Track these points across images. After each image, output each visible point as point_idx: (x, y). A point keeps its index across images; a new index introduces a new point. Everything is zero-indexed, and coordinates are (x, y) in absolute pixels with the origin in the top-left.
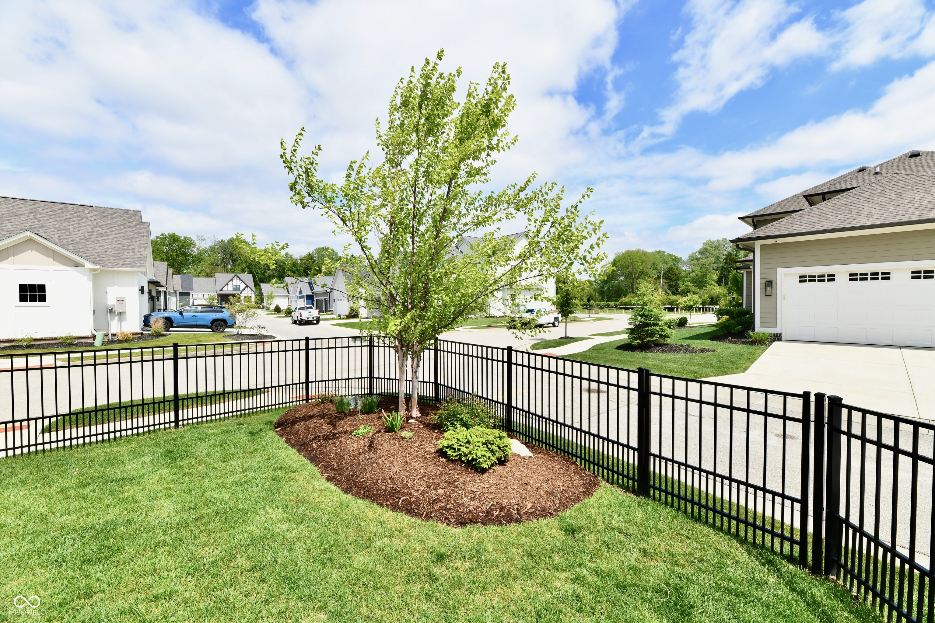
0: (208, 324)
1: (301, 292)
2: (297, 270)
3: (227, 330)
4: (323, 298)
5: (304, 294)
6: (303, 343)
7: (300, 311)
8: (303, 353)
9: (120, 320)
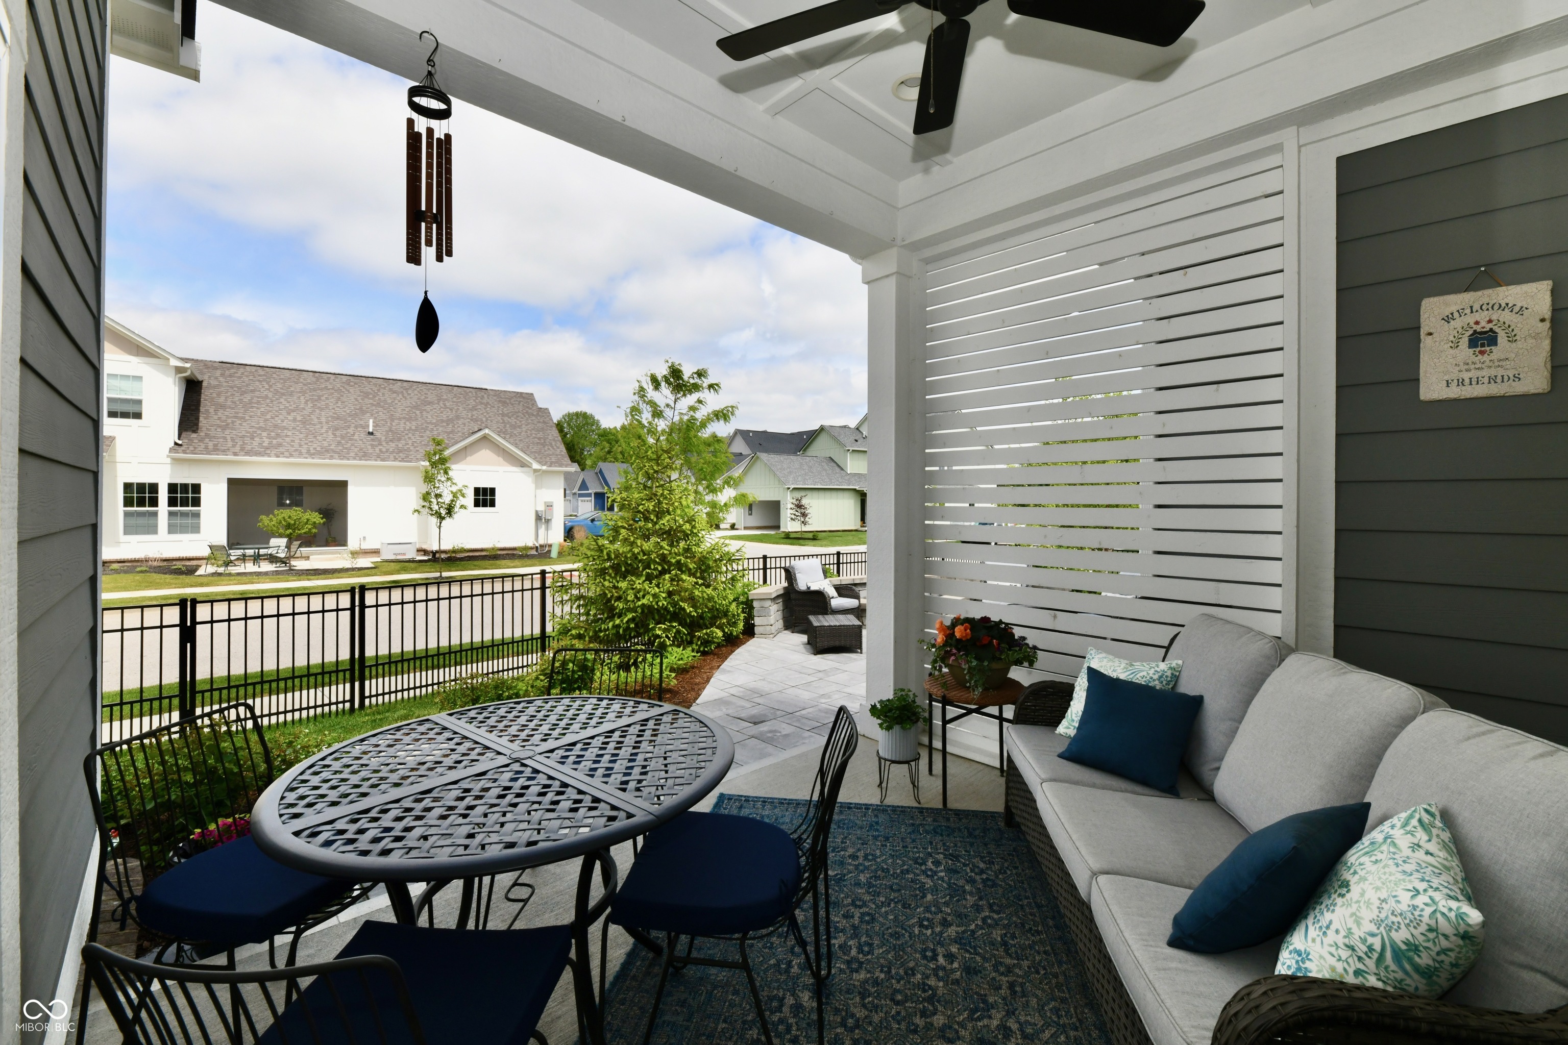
1: (584, 487)
5: (591, 490)
9: (547, 529)
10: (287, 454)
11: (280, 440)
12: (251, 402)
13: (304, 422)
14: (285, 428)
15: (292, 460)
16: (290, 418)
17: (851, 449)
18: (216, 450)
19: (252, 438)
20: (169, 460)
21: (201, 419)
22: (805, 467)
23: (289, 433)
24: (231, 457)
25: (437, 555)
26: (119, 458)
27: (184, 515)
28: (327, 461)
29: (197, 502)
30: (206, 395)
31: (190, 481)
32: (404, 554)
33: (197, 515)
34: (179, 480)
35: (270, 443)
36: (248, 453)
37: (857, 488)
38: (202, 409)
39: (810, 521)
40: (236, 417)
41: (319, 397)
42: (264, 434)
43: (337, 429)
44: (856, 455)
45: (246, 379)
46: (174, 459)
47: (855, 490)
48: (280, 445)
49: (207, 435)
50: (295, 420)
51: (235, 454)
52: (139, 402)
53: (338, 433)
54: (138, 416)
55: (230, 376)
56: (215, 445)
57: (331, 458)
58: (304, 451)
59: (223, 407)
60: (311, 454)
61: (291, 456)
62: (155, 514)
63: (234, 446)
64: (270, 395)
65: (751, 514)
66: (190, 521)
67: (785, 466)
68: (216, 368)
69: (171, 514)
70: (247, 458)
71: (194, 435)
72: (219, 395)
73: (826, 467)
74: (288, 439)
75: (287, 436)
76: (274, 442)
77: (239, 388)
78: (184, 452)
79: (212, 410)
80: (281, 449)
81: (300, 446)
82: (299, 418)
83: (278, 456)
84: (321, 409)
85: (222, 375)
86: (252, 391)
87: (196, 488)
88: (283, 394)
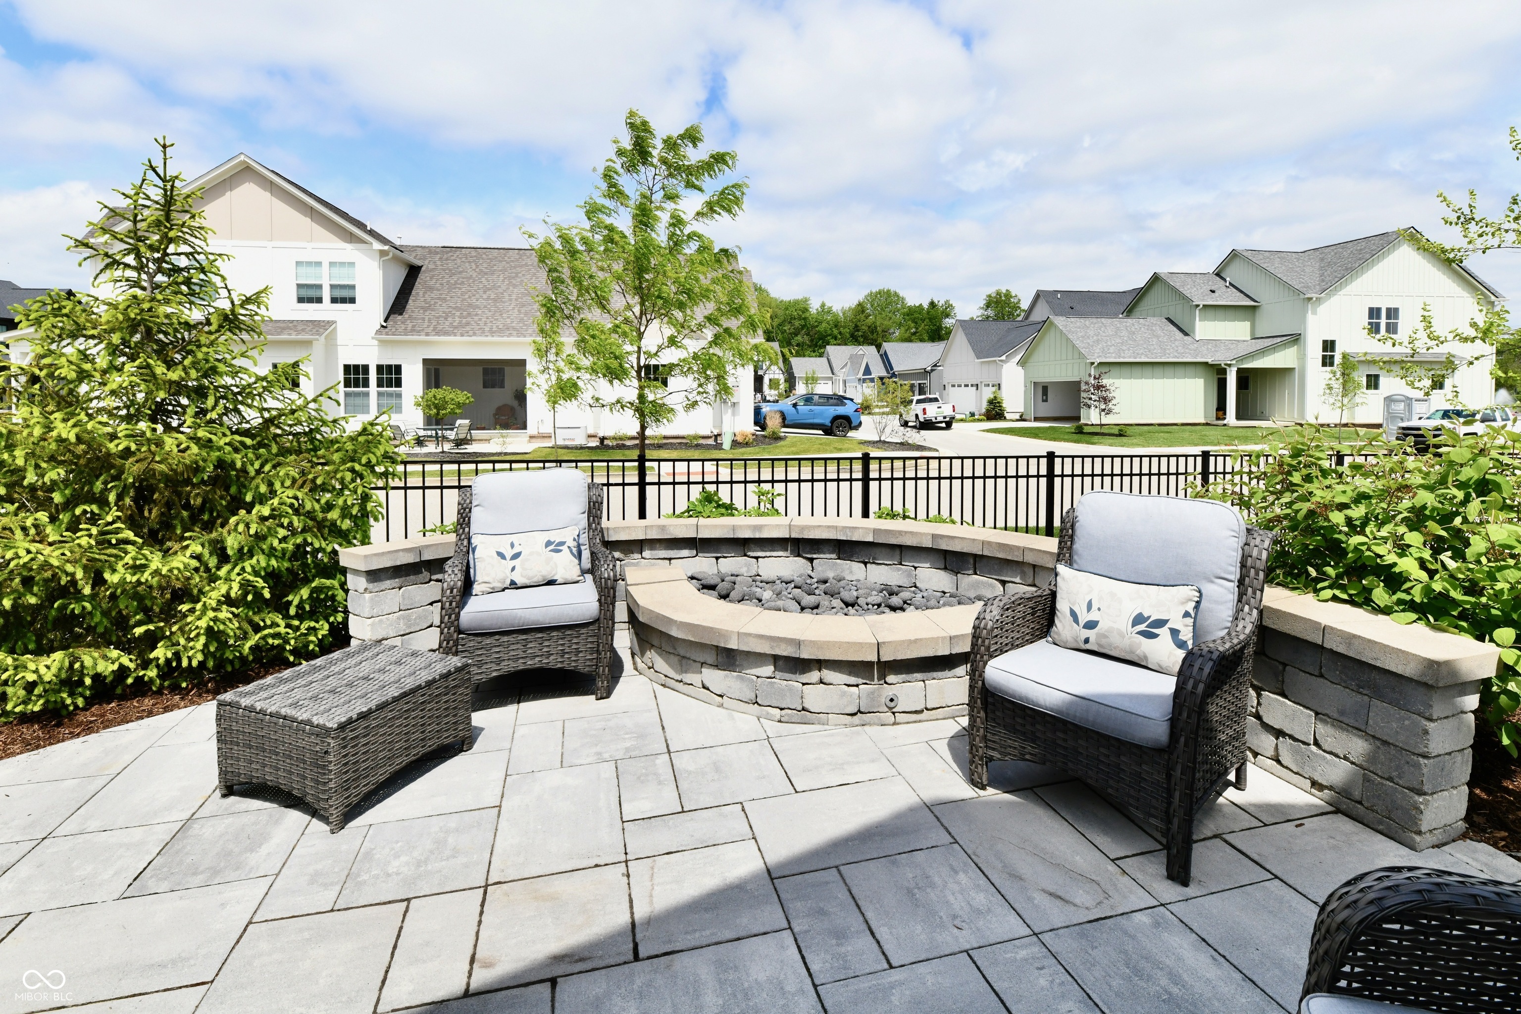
0: (827, 422)
1: (867, 371)
2: (840, 333)
3: (850, 434)
4: (916, 383)
5: (875, 375)
6: (858, 466)
7: (923, 406)
8: (858, 486)
9: (734, 414)
10: (471, 333)
11: (469, 319)
12: (456, 283)
13: (495, 300)
14: (478, 307)
15: (474, 338)
16: (485, 296)
17: (1201, 303)
18: (413, 331)
19: (446, 319)
20: (376, 342)
21: (410, 302)
22: (1124, 333)
23: (480, 312)
24: (423, 338)
25: (606, 442)
26: (339, 342)
27: (390, 395)
28: (505, 339)
29: (398, 384)
30: (422, 277)
31: (393, 362)
32: (573, 440)
33: (399, 396)
34: (385, 362)
35: (460, 322)
36: (438, 334)
37: (1210, 361)
38: (414, 292)
39: (1116, 409)
40: (439, 298)
41: (517, 274)
42: (458, 314)
43: (523, 306)
44: (1210, 313)
45: (459, 261)
46: (380, 341)
47: (1206, 363)
48: (468, 324)
49: (410, 317)
50: (488, 298)
51: (427, 334)
52: (353, 287)
53: (523, 310)
54: (352, 300)
55: (447, 259)
56: (414, 326)
57: (510, 335)
58: (487, 329)
59: (431, 289)
60: (492, 333)
61: (475, 334)
62: (367, 395)
63: (428, 326)
64: (474, 275)
65: (1045, 401)
66: (393, 401)
67: (1091, 333)
68: (437, 253)
69: (380, 394)
70: (436, 338)
71: (400, 317)
72: (431, 278)
73: (1160, 333)
74: (476, 318)
75: (477, 315)
76: (464, 321)
77: (450, 270)
78: (387, 334)
79: (421, 293)
80: (468, 328)
81: (486, 324)
82: (493, 296)
83: (462, 335)
84: (515, 286)
85: (441, 259)
86: (460, 272)
87: (398, 369)
88: (486, 274)
